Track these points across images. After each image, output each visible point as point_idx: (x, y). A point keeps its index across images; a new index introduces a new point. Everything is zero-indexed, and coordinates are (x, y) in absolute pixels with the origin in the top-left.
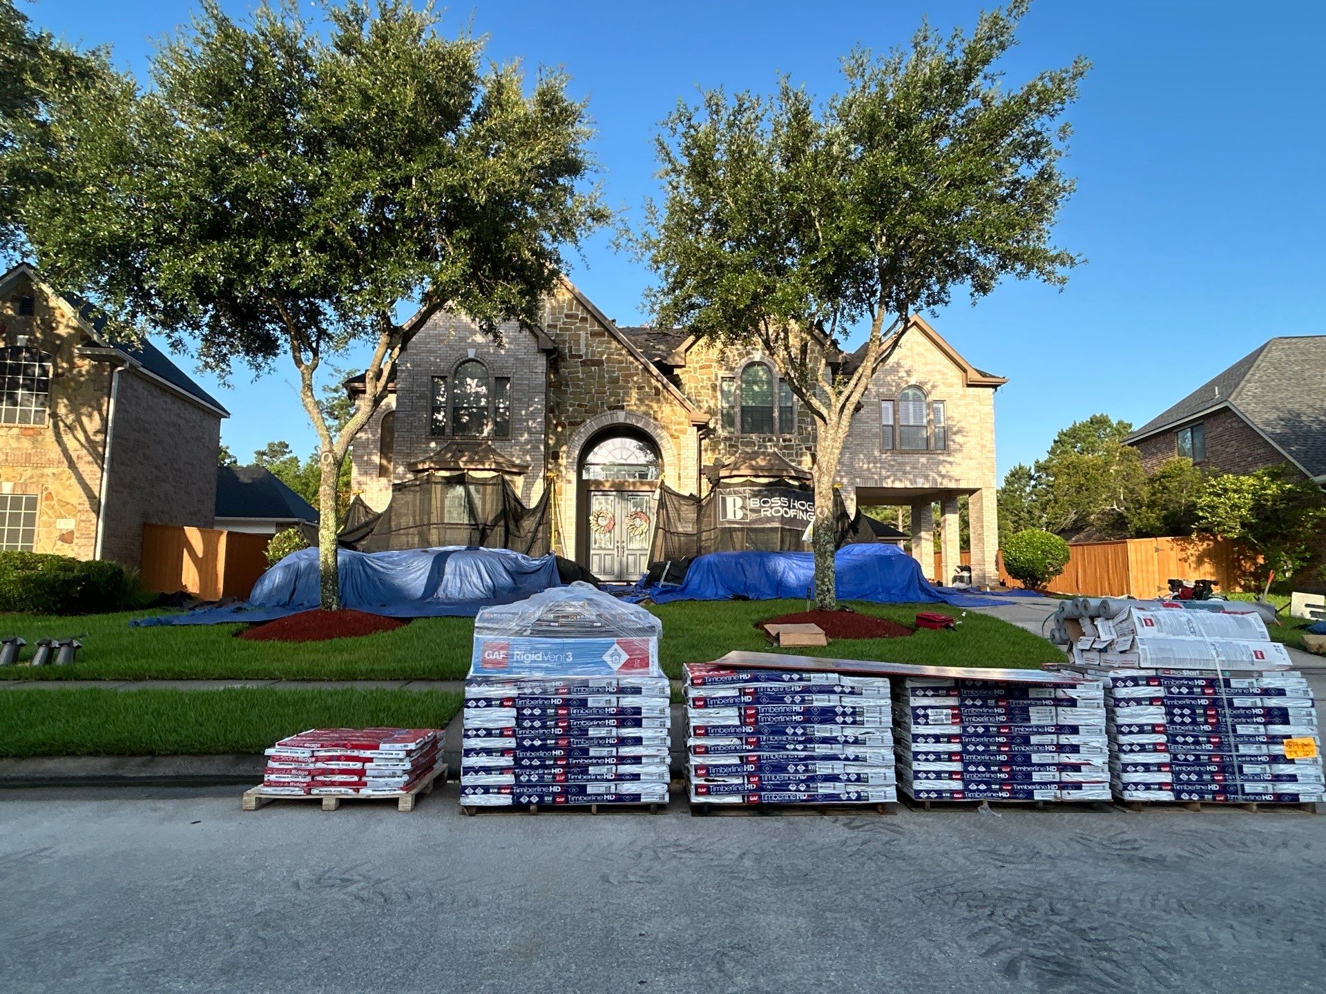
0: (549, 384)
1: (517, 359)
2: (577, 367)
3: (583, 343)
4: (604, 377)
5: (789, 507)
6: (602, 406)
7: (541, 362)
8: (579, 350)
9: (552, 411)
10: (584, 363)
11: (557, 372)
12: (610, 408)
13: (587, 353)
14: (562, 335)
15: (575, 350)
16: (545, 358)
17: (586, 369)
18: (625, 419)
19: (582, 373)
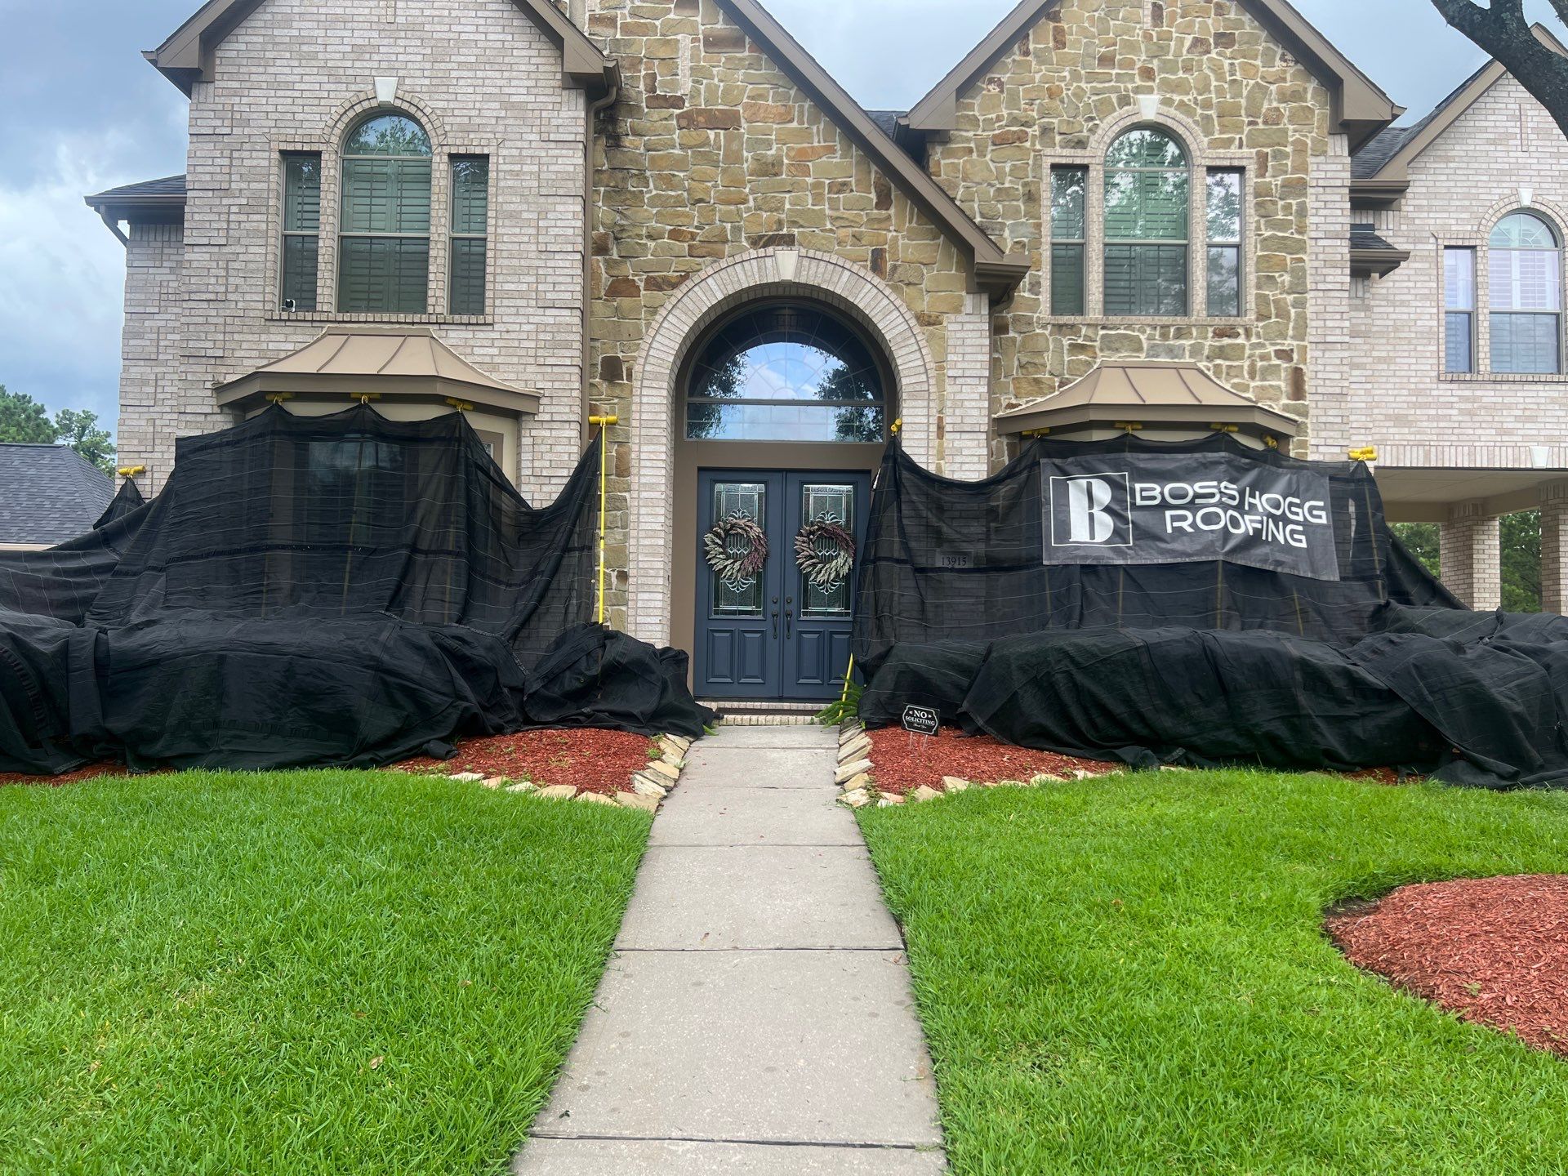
0: (593, 176)
1: (507, 106)
2: (670, 132)
3: (684, 64)
4: (739, 159)
5: (1239, 507)
6: (737, 240)
7: (572, 115)
8: (675, 85)
9: (601, 249)
10: (689, 121)
11: (615, 141)
12: (756, 242)
13: (695, 94)
14: (628, 44)
15: (664, 84)
16: (581, 102)
17: (694, 136)
18: (798, 270)
19: (682, 147)
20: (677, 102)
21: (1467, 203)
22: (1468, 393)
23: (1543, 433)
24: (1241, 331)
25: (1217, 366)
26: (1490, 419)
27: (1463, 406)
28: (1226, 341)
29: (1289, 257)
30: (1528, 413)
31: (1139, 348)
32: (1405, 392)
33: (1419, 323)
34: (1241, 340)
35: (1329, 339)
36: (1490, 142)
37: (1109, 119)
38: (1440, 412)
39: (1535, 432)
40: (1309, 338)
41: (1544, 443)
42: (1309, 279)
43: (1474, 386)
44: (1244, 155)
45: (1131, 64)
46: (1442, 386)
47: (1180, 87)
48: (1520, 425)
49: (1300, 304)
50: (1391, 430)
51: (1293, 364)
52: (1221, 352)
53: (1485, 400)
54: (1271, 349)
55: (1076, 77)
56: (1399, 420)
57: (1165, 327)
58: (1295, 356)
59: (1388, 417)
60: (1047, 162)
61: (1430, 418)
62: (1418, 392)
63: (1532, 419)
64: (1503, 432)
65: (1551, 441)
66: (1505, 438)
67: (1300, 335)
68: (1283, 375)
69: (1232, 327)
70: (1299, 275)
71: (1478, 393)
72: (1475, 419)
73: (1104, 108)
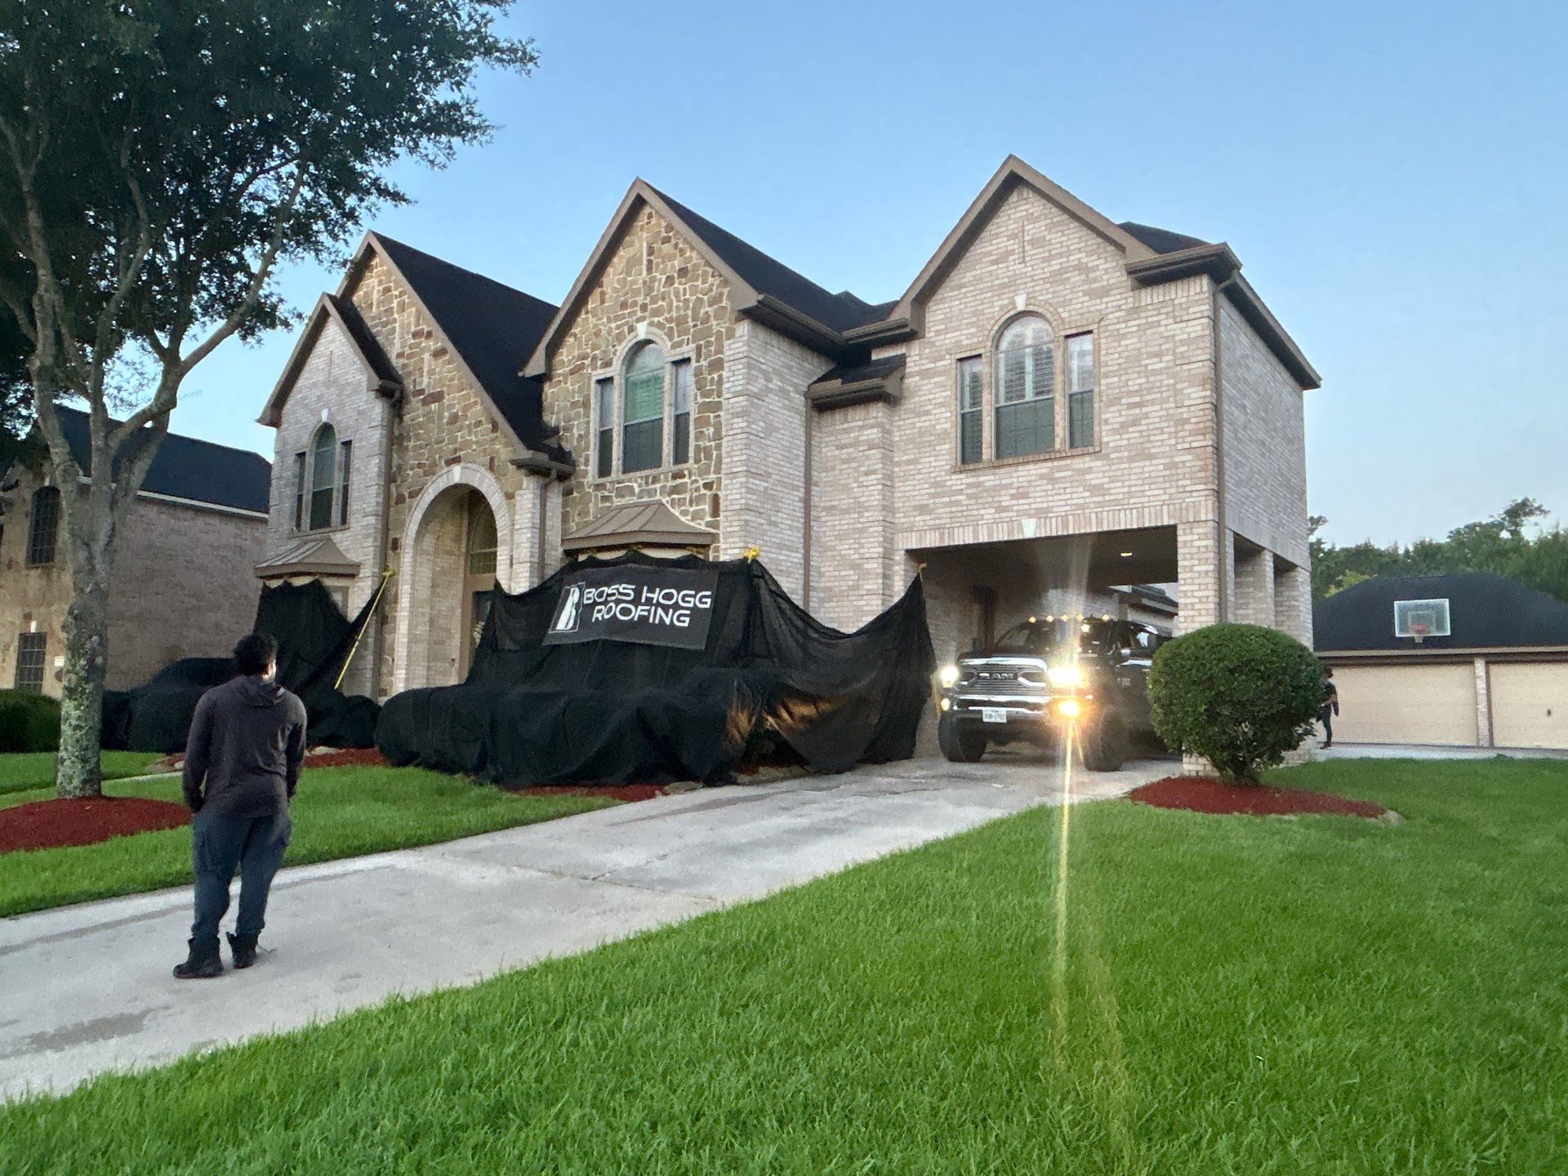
1: (359, 412)
2: (419, 409)
3: (426, 370)
4: (443, 417)
6: (440, 463)
8: (422, 382)
9: (391, 480)
10: (426, 401)
11: (400, 417)
12: (445, 464)
13: (429, 385)
14: (408, 365)
15: (419, 383)
17: (427, 409)
18: (462, 477)
19: (424, 416)
20: (422, 391)
21: (974, 319)
22: (972, 480)
23: (1033, 506)
24: (686, 472)
25: (673, 500)
26: (990, 499)
27: (969, 491)
28: (679, 481)
29: (712, 415)
30: (1021, 491)
31: (632, 493)
32: (926, 486)
33: (938, 427)
34: (686, 480)
35: (734, 470)
36: (993, 263)
37: (624, 344)
38: (953, 499)
39: (1027, 507)
40: (723, 471)
41: (1030, 516)
42: (724, 429)
43: (978, 472)
44: (688, 350)
45: (635, 304)
46: (954, 477)
47: (657, 312)
48: (1015, 502)
49: (719, 447)
50: (918, 518)
51: (713, 492)
52: (675, 490)
53: (987, 484)
54: (701, 483)
55: (609, 321)
56: (923, 509)
57: (647, 477)
58: (715, 486)
59: (916, 508)
60: (594, 379)
61: (946, 505)
62: (936, 485)
63: (1025, 496)
64: (1001, 509)
65: (1041, 514)
66: (1003, 515)
67: (718, 471)
68: (708, 500)
69: (682, 471)
70: (718, 428)
71: (982, 479)
72: (980, 501)
73: (620, 338)
